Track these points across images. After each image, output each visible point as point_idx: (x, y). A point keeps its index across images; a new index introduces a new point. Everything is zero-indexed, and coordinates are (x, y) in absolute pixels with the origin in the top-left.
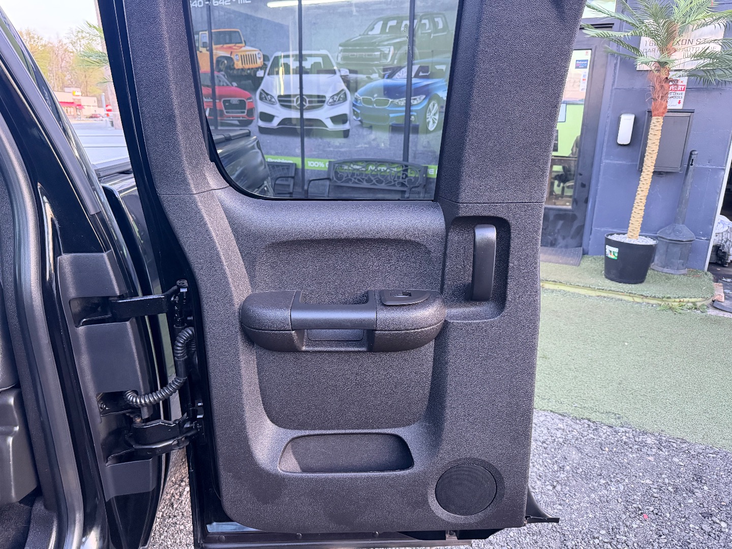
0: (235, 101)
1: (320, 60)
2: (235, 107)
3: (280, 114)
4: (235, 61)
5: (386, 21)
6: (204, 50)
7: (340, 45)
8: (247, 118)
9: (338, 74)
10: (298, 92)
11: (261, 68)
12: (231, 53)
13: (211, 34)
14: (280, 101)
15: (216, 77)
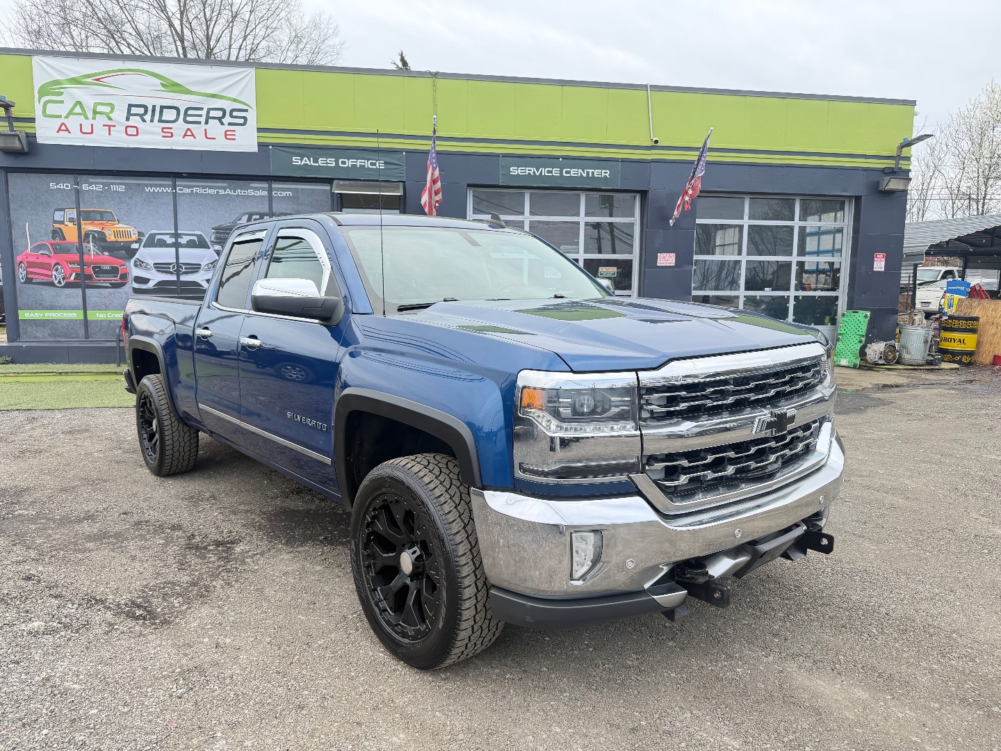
0: (107, 267)
1: (195, 238)
2: (106, 272)
3: (156, 277)
4: (107, 236)
5: (250, 215)
6: (71, 224)
7: (213, 229)
8: (120, 281)
9: (211, 250)
10: (174, 261)
11: (136, 242)
12: (103, 228)
13: (79, 213)
14: (155, 267)
15: (83, 245)
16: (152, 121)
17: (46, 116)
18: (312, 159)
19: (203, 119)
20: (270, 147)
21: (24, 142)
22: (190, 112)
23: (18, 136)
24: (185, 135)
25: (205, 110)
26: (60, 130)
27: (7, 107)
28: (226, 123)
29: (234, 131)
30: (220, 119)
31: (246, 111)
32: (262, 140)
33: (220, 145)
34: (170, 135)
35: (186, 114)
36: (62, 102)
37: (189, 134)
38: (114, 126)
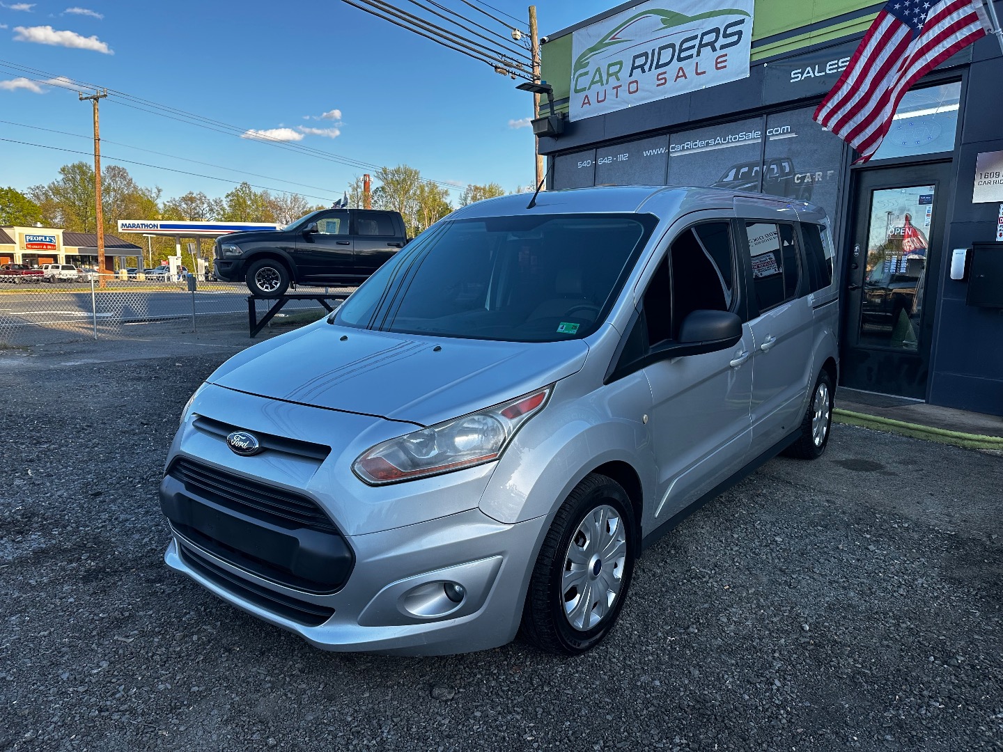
5: (739, 168)
16: (650, 70)
17: (576, 91)
18: (817, 66)
19: (694, 51)
20: (766, 65)
22: (685, 46)
24: (678, 77)
25: (699, 36)
26: (584, 104)
28: (718, 48)
29: (726, 55)
30: (712, 44)
31: (742, 22)
32: (756, 58)
33: (713, 79)
34: (664, 81)
35: (681, 51)
36: (586, 73)
37: (681, 74)
38: (620, 86)
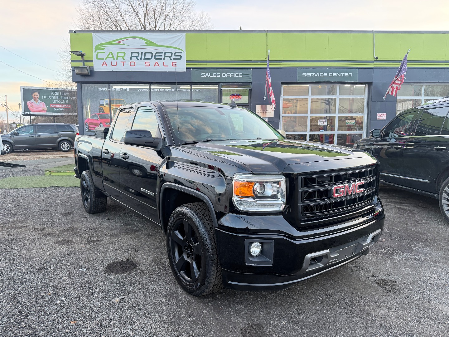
6: (107, 106)
13: (110, 101)
16: (141, 59)
17: (98, 59)
18: (210, 74)
19: (163, 58)
20: (192, 69)
21: (89, 70)
22: (157, 55)
23: (86, 68)
24: (155, 65)
25: (164, 53)
26: (103, 65)
27: (82, 55)
28: (173, 59)
29: (176, 62)
30: (170, 57)
31: (181, 53)
32: (188, 66)
33: (171, 69)
34: (148, 65)
35: (155, 56)
36: (104, 53)
37: (156, 64)
38: (125, 62)
